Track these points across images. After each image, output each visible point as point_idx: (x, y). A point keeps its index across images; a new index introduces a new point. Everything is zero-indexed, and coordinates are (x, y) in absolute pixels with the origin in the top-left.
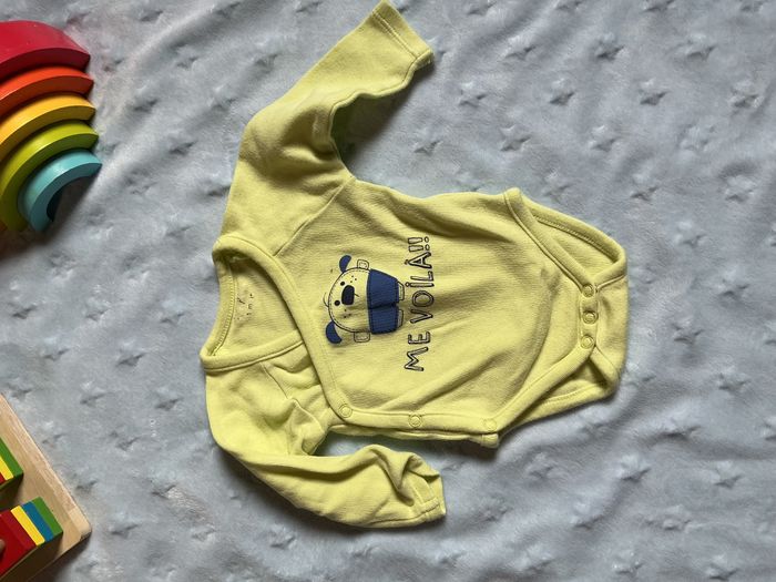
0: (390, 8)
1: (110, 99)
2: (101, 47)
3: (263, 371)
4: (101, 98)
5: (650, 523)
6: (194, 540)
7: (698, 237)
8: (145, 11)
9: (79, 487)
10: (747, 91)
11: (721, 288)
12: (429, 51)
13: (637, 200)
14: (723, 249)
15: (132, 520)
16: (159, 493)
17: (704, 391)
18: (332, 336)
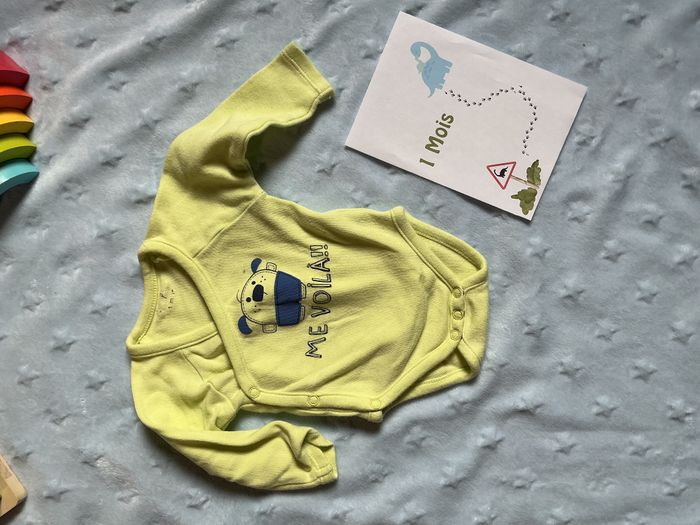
0: (297, 50)
1: (47, 115)
2: (39, 68)
3: (181, 357)
4: (39, 114)
5: (504, 483)
6: (121, 503)
7: (546, 251)
8: (81, 38)
9: (16, 458)
10: (587, 133)
11: (563, 292)
12: (330, 89)
14: (565, 261)
15: (64, 486)
16: (89, 462)
17: (548, 376)
18: (244, 328)
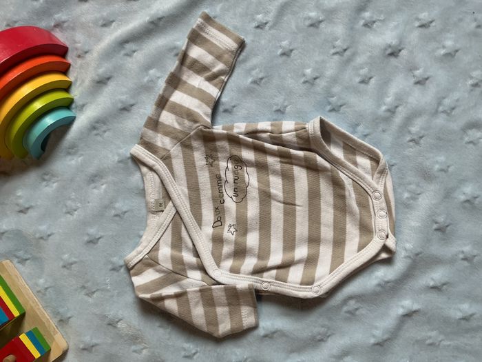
1: (81, 75)
2: (76, 42)
4: (75, 75)
5: (418, 342)
6: (136, 354)
7: (448, 167)
8: (104, 20)
9: (61, 320)
10: (479, 77)
11: (463, 198)
13: (411, 144)
14: (464, 174)
15: (95, 341)
16: (112, 324)
17: (452, 262)
